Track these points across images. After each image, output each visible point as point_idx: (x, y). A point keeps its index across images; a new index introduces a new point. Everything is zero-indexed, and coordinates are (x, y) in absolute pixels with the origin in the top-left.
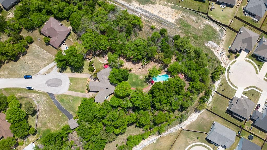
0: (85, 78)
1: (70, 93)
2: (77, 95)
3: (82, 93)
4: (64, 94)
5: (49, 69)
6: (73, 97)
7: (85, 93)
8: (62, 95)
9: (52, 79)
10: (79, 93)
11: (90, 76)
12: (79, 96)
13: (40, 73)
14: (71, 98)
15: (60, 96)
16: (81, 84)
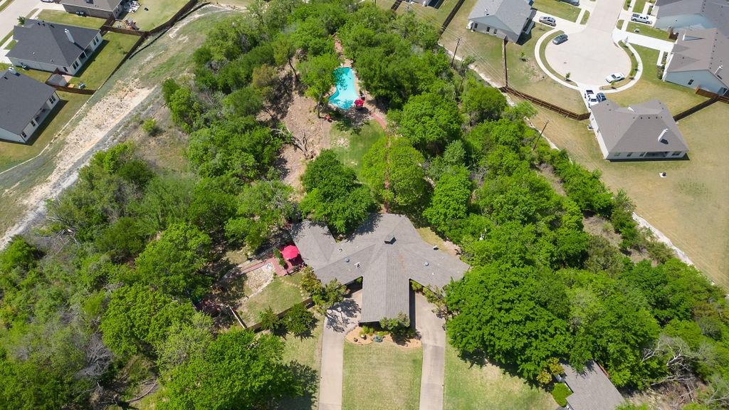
0: (346, 352)
2: (439, 392)
3: (421, 365)
7: (421, 351)
11: (336, 329)
12: (440, 382)
16: (377, 373)
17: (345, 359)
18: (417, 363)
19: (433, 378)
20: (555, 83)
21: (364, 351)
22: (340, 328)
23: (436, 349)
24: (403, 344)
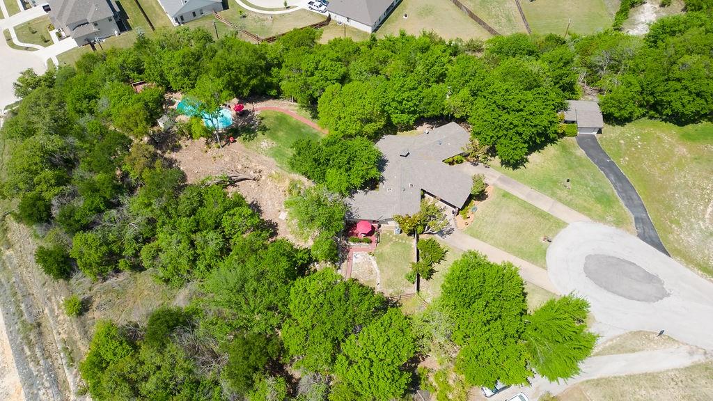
0: (474, 236)
1: (561, 212)
2: (535, 193)
3: (509, 194)
4: (588, 219)
5: (634, 351)
6: (553, 195)
7: (497, 189)
8: (602, 219)
9: (631, 298)
10: (521, 197)
11: (449, 233)
12: (527, 189)
13: (691, 353)
14: (563, 194)
15: (609, 219)
16: (501, 222)
17: (478, 238)
18: (506, 195)
19: (522, 192)
20: (283, 15)
21: (479, 223)
22: (450, 230)
23: (500, 179)
24: (487, 196)
